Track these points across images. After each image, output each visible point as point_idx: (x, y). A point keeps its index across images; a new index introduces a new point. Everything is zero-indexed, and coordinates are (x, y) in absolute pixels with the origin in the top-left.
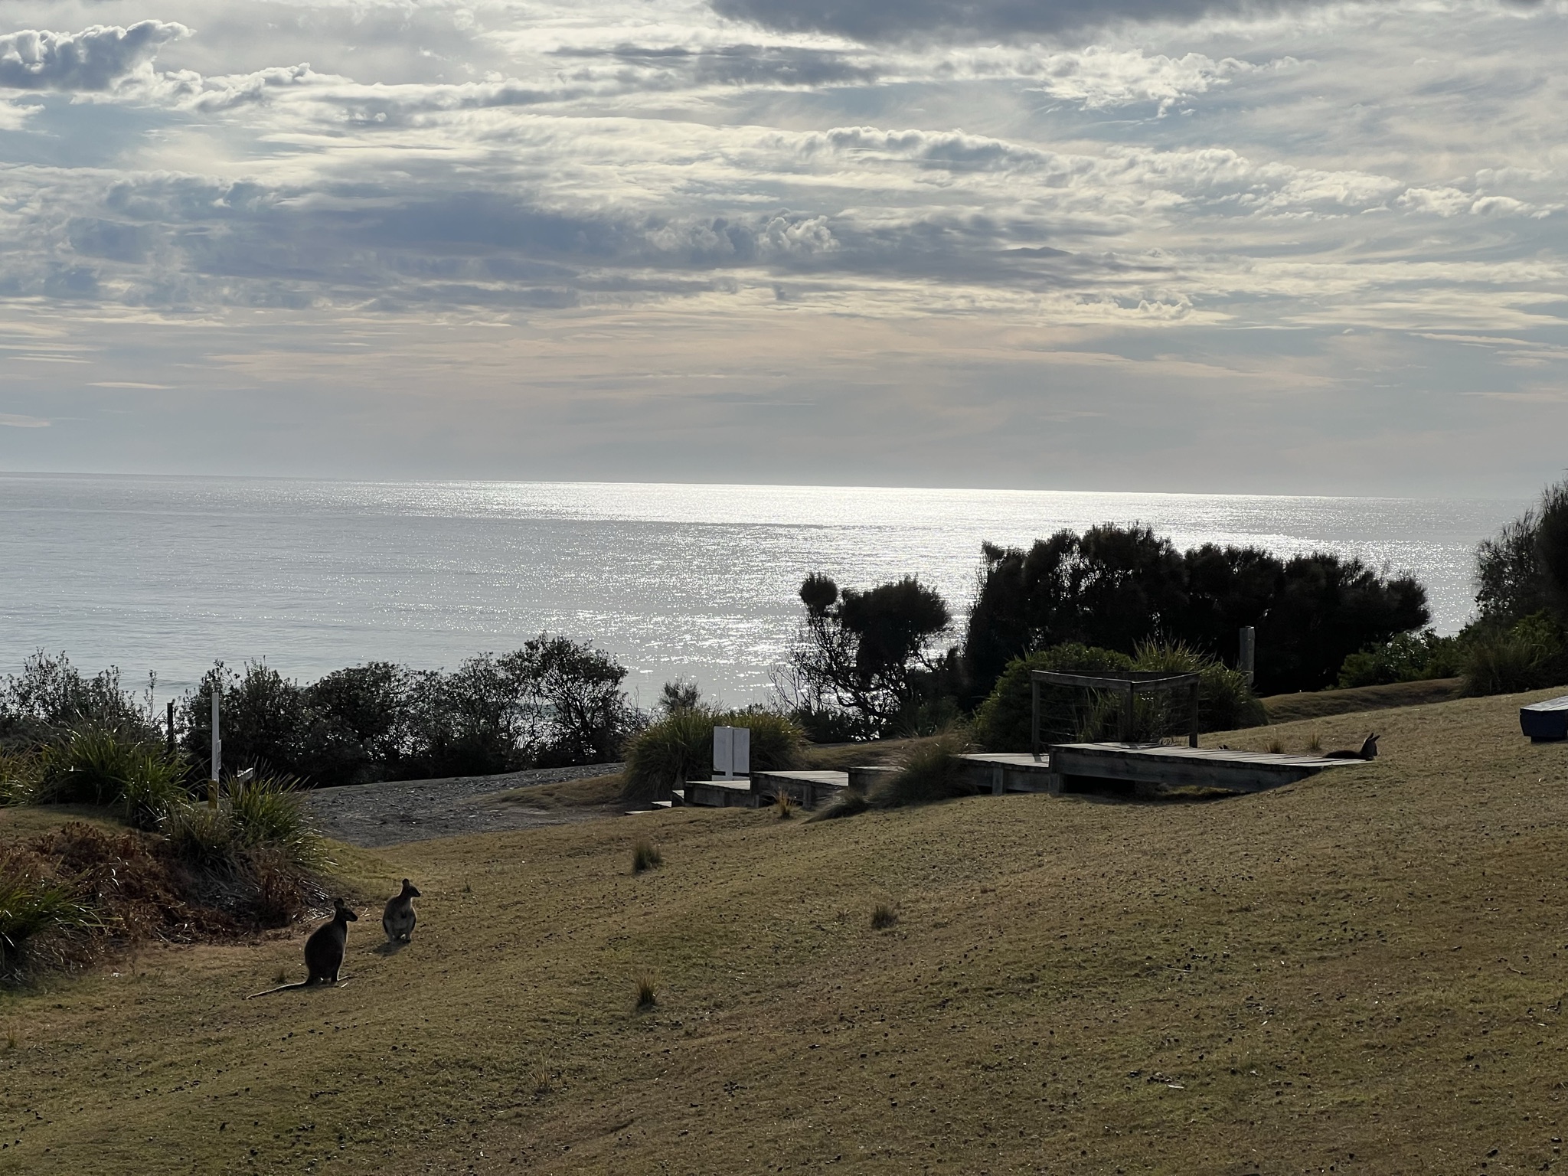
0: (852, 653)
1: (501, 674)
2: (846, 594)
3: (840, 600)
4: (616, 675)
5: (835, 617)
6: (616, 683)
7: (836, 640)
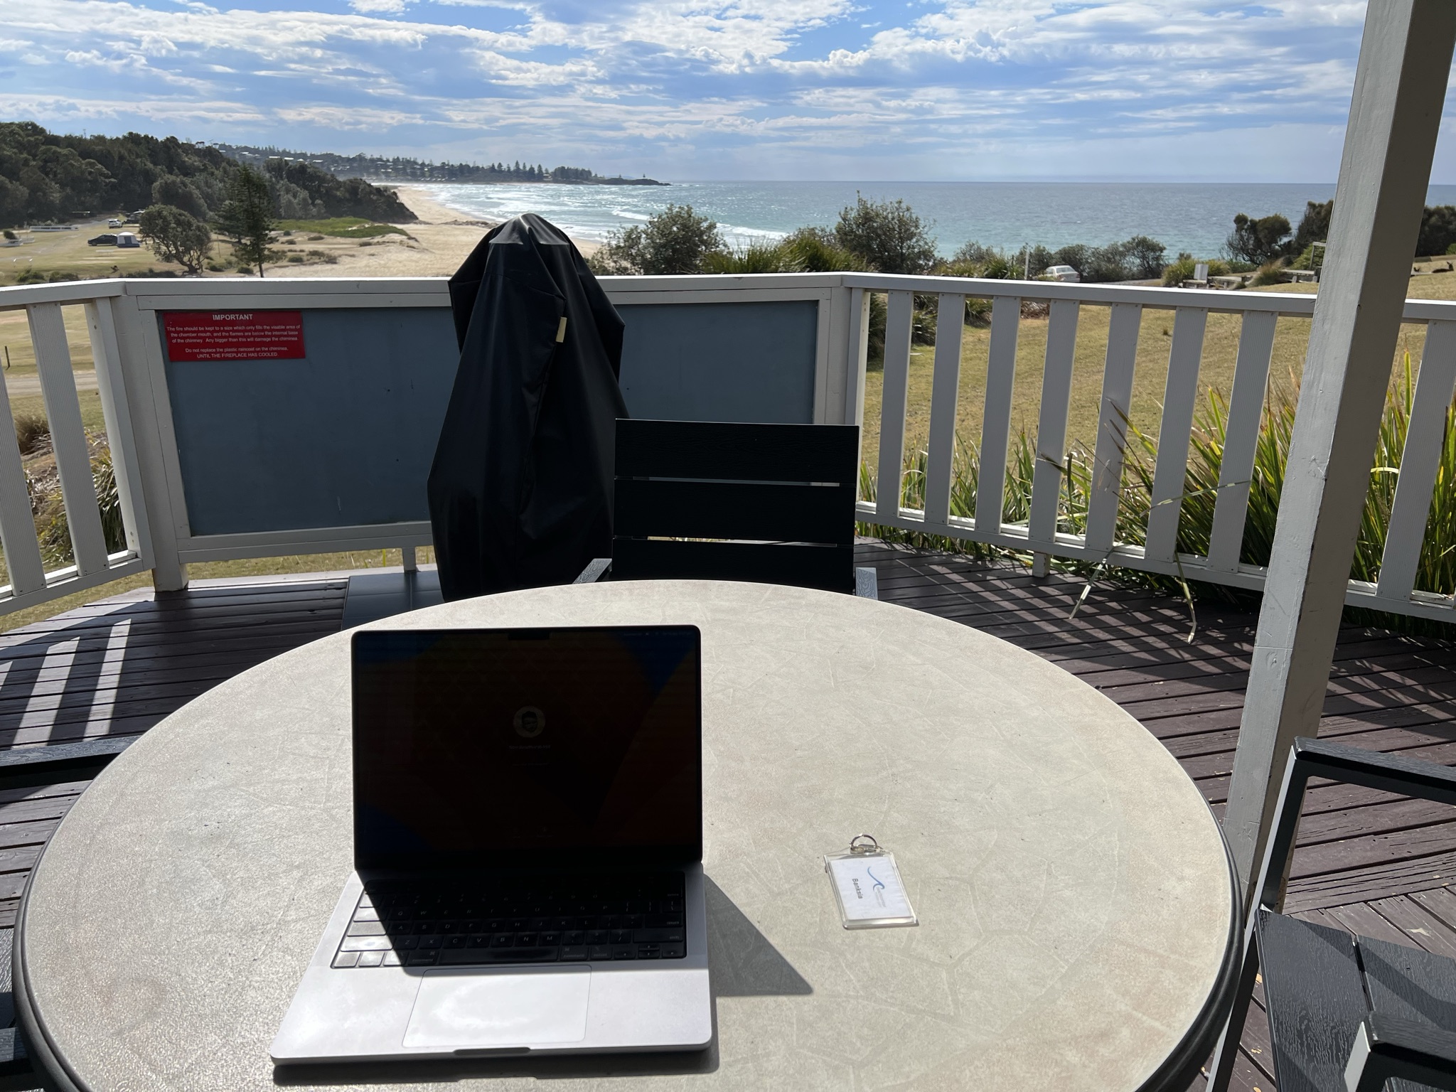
0: (1251, 242)
1: (1121, 249)
2: (1251, 221)
3: (1249, 223)
4: (1162, 250)
5: (1246, 230)
6: (1162, 252)
7: (1245, 238)
